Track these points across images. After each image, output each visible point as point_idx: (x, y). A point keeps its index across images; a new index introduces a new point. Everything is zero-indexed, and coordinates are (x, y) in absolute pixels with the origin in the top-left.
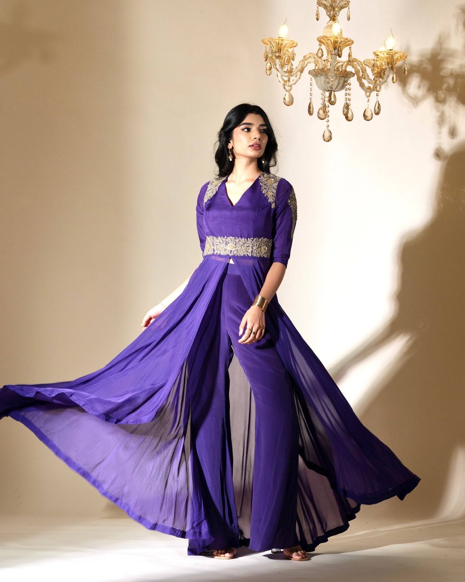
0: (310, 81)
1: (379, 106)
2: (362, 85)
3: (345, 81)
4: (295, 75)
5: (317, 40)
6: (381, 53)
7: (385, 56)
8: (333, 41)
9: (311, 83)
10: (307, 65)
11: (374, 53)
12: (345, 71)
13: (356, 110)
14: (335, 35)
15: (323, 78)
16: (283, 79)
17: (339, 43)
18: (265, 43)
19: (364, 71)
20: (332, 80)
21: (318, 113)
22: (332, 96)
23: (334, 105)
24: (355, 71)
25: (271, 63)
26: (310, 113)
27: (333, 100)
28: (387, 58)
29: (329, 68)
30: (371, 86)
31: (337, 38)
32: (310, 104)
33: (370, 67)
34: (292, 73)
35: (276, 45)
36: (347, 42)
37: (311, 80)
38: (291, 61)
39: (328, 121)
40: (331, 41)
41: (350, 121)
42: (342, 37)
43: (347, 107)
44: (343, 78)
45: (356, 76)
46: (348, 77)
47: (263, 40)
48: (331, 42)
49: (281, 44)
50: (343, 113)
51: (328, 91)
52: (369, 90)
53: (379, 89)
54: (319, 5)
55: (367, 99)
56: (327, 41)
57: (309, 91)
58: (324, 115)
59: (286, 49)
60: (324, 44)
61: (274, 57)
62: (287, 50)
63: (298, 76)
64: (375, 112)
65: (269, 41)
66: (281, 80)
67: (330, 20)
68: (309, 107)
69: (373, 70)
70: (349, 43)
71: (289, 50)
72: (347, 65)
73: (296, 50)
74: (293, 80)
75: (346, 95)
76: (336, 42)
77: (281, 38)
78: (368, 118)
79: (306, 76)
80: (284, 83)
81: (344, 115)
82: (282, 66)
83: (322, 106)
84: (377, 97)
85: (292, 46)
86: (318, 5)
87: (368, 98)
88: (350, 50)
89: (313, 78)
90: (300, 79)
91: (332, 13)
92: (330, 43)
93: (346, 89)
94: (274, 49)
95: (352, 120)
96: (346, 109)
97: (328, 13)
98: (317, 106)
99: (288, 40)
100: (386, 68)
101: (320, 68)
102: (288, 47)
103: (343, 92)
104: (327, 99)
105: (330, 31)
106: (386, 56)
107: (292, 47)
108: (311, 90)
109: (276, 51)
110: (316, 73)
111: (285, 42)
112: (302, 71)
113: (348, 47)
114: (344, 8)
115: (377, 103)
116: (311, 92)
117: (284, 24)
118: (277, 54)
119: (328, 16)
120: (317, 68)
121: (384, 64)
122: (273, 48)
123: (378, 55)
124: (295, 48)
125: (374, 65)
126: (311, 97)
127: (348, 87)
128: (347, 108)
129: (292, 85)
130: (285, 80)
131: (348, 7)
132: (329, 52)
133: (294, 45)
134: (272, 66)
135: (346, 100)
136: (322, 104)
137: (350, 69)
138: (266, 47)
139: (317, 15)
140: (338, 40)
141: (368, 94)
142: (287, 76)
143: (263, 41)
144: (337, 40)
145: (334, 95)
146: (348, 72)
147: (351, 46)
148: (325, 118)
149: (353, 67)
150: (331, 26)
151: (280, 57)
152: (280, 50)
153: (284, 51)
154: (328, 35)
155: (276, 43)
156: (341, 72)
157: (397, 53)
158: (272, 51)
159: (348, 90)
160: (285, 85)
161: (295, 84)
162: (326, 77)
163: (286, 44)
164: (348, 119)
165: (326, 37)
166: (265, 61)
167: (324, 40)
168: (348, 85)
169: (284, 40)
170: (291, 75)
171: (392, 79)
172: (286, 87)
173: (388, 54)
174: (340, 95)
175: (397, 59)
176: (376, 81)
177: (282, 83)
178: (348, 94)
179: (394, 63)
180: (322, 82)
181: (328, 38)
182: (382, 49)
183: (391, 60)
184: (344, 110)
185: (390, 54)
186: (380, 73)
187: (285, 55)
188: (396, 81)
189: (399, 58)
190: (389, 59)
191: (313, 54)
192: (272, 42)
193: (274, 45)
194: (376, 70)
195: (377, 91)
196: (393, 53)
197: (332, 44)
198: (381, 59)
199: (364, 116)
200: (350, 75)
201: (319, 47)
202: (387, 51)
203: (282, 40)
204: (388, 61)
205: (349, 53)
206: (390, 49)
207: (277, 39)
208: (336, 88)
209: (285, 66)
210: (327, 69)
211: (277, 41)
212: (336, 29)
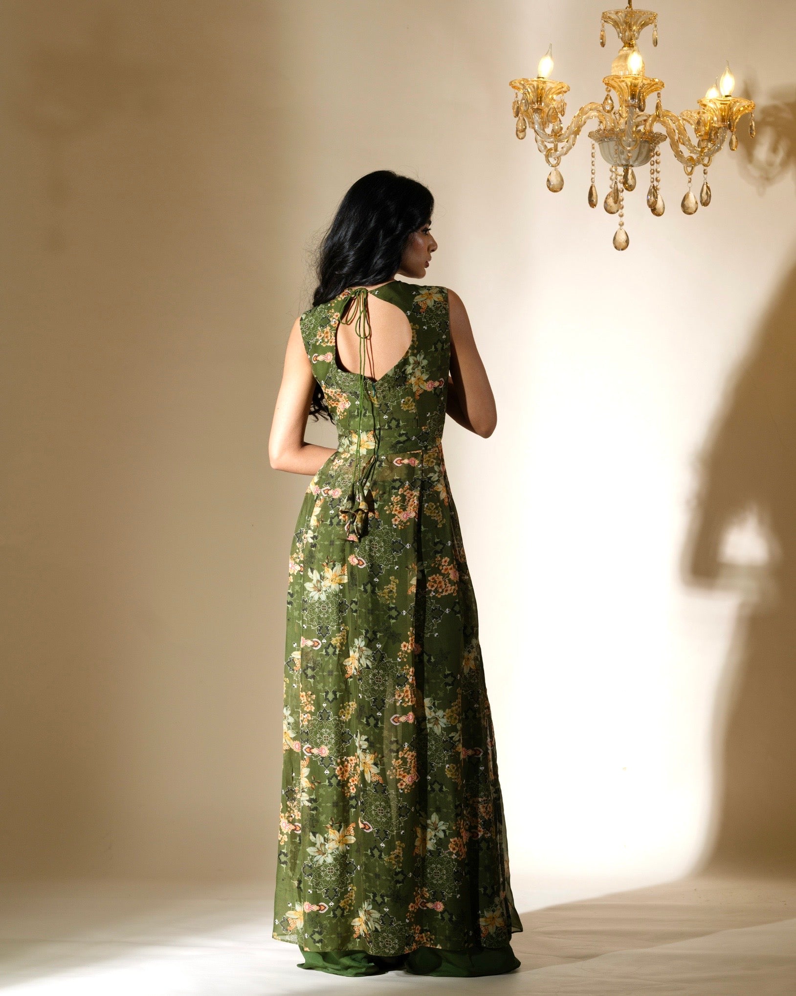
0: (590, 150)
1: (708, 191)
2: (679, 155)
3: (651, 150)
4: (566, 140)
5: (603, 82)
6: (711, 102)
7: (717, 107)
8: (629, 84)
9: (592, 153)
10: (585, 122)
11: (698, 102)
12: (651, 132)
13: (669, 198)
14: (634, 73)
15: (612, 144)
16: (546, 146)
17: (641, 87)
18: (514, 87)
19: (682, 131)
20: (628, 148)
21: (605, 202)
22: (630, 176)
23: (632, 190)
24: (667, 131)
25: (524, 121)
26: (592, 203)
27: (630, 181)
28: (721, 109)
29: (622, 127)
30: (695, 156)
31: (636, 79)
32: (591, 188)
33: (692, 124)
34: (561, 137)
35: (533, 89)
36: (653, 85)
37: (593, 148)
38: (560, 115)
39: (621, 216)
40: (626, 83)
41: (659, 215)
42: (644, 78)
43: (653, 191)
44: (647, 144)
45: (668, 138)
46: (656, 142)
47: (511, 82)
48: (627, 86)
49: (542, 89)
50: (648, 204)
51: (622, 165)
52: (691, 163)
53: (708, 162)
54: (605, 21)
55: (687, 178)
56: (619, 83)
58: (615, 205)
59: (550, 97)
60: (614, 88)
61: (530, 110)
62: (552, 98)
63: (571, 141)
64: (701, 202)
65: (520, 83)
66: (542, 148)
67: (624, 46)
68: (591, 194)
69: (697, 131)
70: (655, 87)
71: (555, 96)
72: (653, 122)
73: (566, 97)
74: (562, 148)
75: (653, 173)
76: (635, 86)
77: (541, 79)
78: (690, 211)
79: (584, 142)
80: (547, 152)
81: (650, 206)
82: (544, 124)
83: (611, 190)
84: (705, 176)
85: (560, 90)
86: (603, 21)
87: (690, 177)
88: (659, 97)
89: (597, 145)
90: (574, 145)
91: (627, 34)
92: (625, 86)
93: (653, 163)
94: (531, 96)
95: (662, 214)
96: (652, 197)
97: (621, 35)
98: (603, 192)
99: (553, 82)
100: (720, 127)
101: (608, 128)
102: (553, 93)
103: (648, 166)
104: (620, 178)
105: (624, 64)
106: (719, 106)
107: (559, 93)
108: (593, 165)
109: (534, 101)
110: (600, 135)
111: (549, 85)
112: (577, 133)
113: (656, 93)
114: (648, 25)
115: (705, 186)
116: (593, 167)
117: (547, 54)
118: (536, 106)
119: (621, 40)
120: (602, 127)
121: (715, 119)
122: (529, 96)
123: (705, 105)
124: (565, 94)
125: (698, 123)
126: (593, 176)
127: (655, 158)
128: (654, 196)
129: (562, 157)
130: (549, 148)
131: (653, 24)
132: (623, 101)
133: (564, 89)
134: (527, 125)
135: (652, 182)
136: (611, 187)
137: (658, 128)
138: (517, 94)
139: (602, 37)
140: (638, 83)
141: (689, 169)
142: (552, 142)
143: (512, 84)
144: (636, 82)
145: (632, 172)
146: (655, 134)
147: (660, 92)
148: (618, 211)
149: (664, 123)
150: (626, 57)
151: (541, 110)
152: (541, 98)
153: (547, 101)
154: (621, 73)
155: (534, 87)
156: (644, 133)
157: (737, 101)
158: (527, 101)
159: (655, 164)
160: (549, 155)
161: (566, 154)
162: (619, 142)
163: (551, 88)
164: (657, 212)
165: (618, 77)
166: (515, 117)
167: (615, 81)
168: (656, 156)
169: (547, 82)
170: (561, 141)
171: (731, 143)
172: (551, 160)
173: (724, 104)
174: (642, 173)
175: (739, 111)
176: (704, 148)
177: (545, 153)
178: (656, 171)
179: (734, 118)
180: (613, 151)
181: (622, 79)
182: (712, 95)
183: (728, 112)
184: (649, 197)
185: (726, 104)
186: (708, 134)
187: (550, 107)
188: (736, 147)
189: (742, 109)
190: (725, 112)
191: (596, 105)
192: (527, 85)
193: (529, 90)
194: (703, 130)
195: (704, 165)
196: (733, 102)
197: (628, 88)
198: (710, 111)
199: (683, 205)
200: (660, 139)
201: (606, 93)
202: (722, 99)
203: (544, 82)
204: (723, 114)
205: (657, 103)
206: (726, 95)
207: (536, 81)
208: (635, 161)
209: (549, 125)
210: (620, 130)
211: (535, 84)
212: (635, 63)
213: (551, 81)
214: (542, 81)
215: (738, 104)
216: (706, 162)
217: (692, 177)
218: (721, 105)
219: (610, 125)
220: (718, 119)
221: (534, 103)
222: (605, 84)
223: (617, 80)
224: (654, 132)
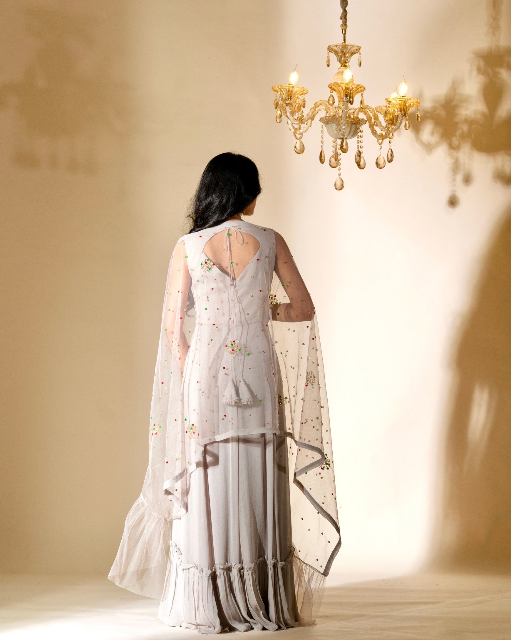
0: (321, 129)
1: (392, 154)
2: (374, 132)
3: (357, 129)
4: (306, 123)
5: (329, 87)
6: (394, 100)
8: (344, 88)
9: (322, 131)
10: (317, 112)
11: (386, 100)
12: (358, 118)
13: (369, 158)
14: (347, 82)
15: (334, 125)
16: (294, 127)
17: (351, 90)
18: (275, 90)
19: (376, 118)
20: (344, 127)
21: (330, 161)
22: (344, 144)
23: (346, 152)
24: (367, 118)
25: (281, 111)
26: (322, 161)
27: (345, 147)
28: (400, 104)
29: (340, 114)
30: (384, 133)
31: (348, 84)
32: (321, 151)
33: (382, 114)
34: (303, 121)
35: (286, 92)
36: (359, 89)
37: (323, 128)
38: (302, 108)
39: (340, 169)
41: (362, 169)
42: (353, 84)
43: (359, 154)
44: (355, 125)
45: (368, 123)
46: (360, 124)
47: (273, 87)
48: (342, 88)
49: (291, 92)
50: (355, 161)
51: (340, 138)
52: (382, 137)
53: (392, 136)
54: (330, 51)
55: (379, 146)
57: (321, 139)
58: (335, 163)
59: (297, 96)
60: (335, 91)
61: (284, 105)
62: (298, 97)
63: (309, 124)
64: (387, 160)
65: (278, 88)
66: (292, 128)
67: (341, 67)
68: (321, 155)
69: (385, 117)
70: (360, 89)
71: (300, 97)
72: (359, 112)
73: (307, 97)
74: (304, 128)
75: (358, 143)
76: (348, 89)
78: (381, 166)
79: (317, 124)
80: (294, 130)
81: (357, 163)
82: (293, 114)
84: (390, 144)
86: (328, 51)
87: (381, 145)
88: (362, 96)
89: (324, 126)
90: (311, 126)
91: (343, 59)
92: (342, 89)
93: (358, 137)
94: (285, 96)
95: (364, 168)
97: (339, 59)
98: (328, 154)
100: (399, 115)
102: (298, 94)
103: (355, 139)
104: (339, 147)
105: (341, 77)
106: (398, 102)
107: (302, 94)
108: (322, 138)
109: (287, 99)
110: (327, 120)
111: (296, 89)
112: (312, 118)
113: (360, 94)
114: (355, 54)
115: (390, 151)
116: (322, 140)
117: (295, 70)
118: (288, 102)
119: (339, 62)
120: (328, 115)
121: (396, 110)
122: (283, 96)
123: (390, 102)
124: (306, 95)
125: (386, 113)
126: (322, 145)
127: (360, 134)
128: (359, 156)
129: (303, 133)
130: (295, 128)
131: (359, 53)
132: (341, 99)
133: (305, 92)
134: (283, 114)
135: (358, 148)
136: (333, 152)
137: (362, 116)
138: (276, 95)
139: (328, 61)
140: (350, 87)
141: (380, 141)
142: (298, 124)
143: (273, 89)
144: (348, 86)
145: (346, 142)
147: (363, 93)
148: (337, 166)
149: (365, 113)
150: (342, 72)
151: (291, 104)
152: (291, 97)
153: (295, 98)
154: (339, 82)
155: (286, 90)
156: (353, 119)
157: (410, 99)
158: (283, 98)
159: (360, 137)
160: (296, 133)
161: (306, 131)
162: (338, 124)
163: (297, 91)
164: (361, 167)
165: (337, 84)
166: (275, 109)
167: (335, 86)
168: (360, 132)
169: (294, 87)
170: (302, 123)
171: (405, 126)
172: (297, 135)
173: (401, 101)
174: (352, 143)
175: (411, 105)
176: (389, 127)
177: (293, 131)
178: (361, 142)
179: (408, 109)
180: (334, 129)
181: (339, 85)
182: (394, 95)
183: (404, 106)
184: (356, 157)
185: (403, 101)
186: (392, 120)
187: (296, 103)
188: (409, 128)
189: (412, 104)
190: (402, 106)
191: (324, 101)
192: (283, 89)
193: (284, 93)
194: (389, 117)
195: (389, 138)
196: (407, 100)
197: (343, 91)
198: (393, 106)
199: (377, 163)
200: (363, 123)
201: (330, 94)
202: (400, 98)
203: (293, 87)
204: (401, 107)
205: (361, 100)
206: (403, 95)
207: (288, 86)
208: (348, 135)
209: (295, 114)
210: (339, 116)
211: (287, 88)
212: (348, 75)
213: (297, 86)
214: (291, 86)
215: (410, 101)
216: (391, 136)
217: (382, 145)
218: (400, 102)
219: (332, 114)
220: (398, 110)
221: (286, 100)
222: (330, 88)
223: (337, 86)
224: (359, 118)
